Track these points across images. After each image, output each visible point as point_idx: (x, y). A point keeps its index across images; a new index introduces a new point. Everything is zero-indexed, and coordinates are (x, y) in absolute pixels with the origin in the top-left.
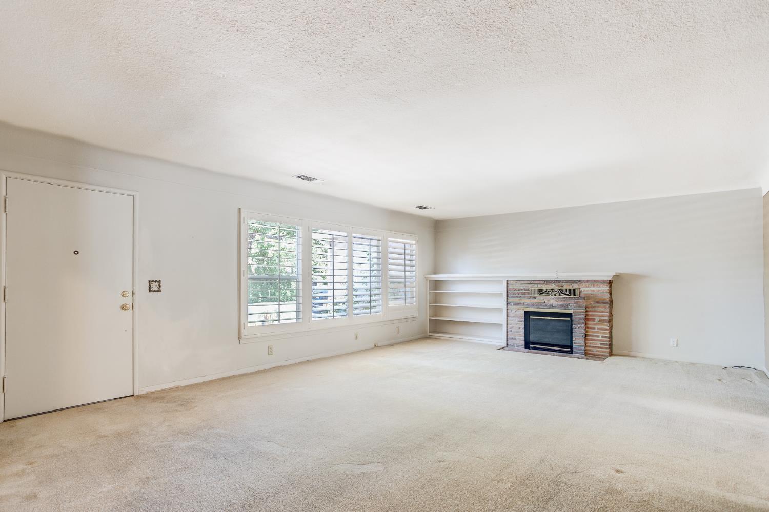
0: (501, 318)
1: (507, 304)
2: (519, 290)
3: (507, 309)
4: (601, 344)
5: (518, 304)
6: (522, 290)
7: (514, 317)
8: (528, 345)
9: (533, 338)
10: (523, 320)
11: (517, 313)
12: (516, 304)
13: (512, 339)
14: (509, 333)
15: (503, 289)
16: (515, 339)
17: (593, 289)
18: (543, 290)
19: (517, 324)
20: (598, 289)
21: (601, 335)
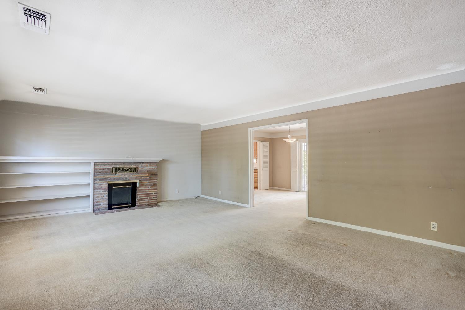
0: (89, 191)
1: (94, 180)
2: (103, 169)
3: (94, 184)
4: (154, 198)
5: (103, 180)
6: (106, 169)
7: (99, 189)
8: (110, 208)
9: (114, 201)
10: (107, 190)
11: (102, 186)
12: (100, 180)
13: (98, 205)
14: (95, 201)
15: (91, 169)
16: (100, 205)
17: (150, 167)
18: (121, 168)
19: (101, 194)
20: (152, 167)
21: (153, 193)
